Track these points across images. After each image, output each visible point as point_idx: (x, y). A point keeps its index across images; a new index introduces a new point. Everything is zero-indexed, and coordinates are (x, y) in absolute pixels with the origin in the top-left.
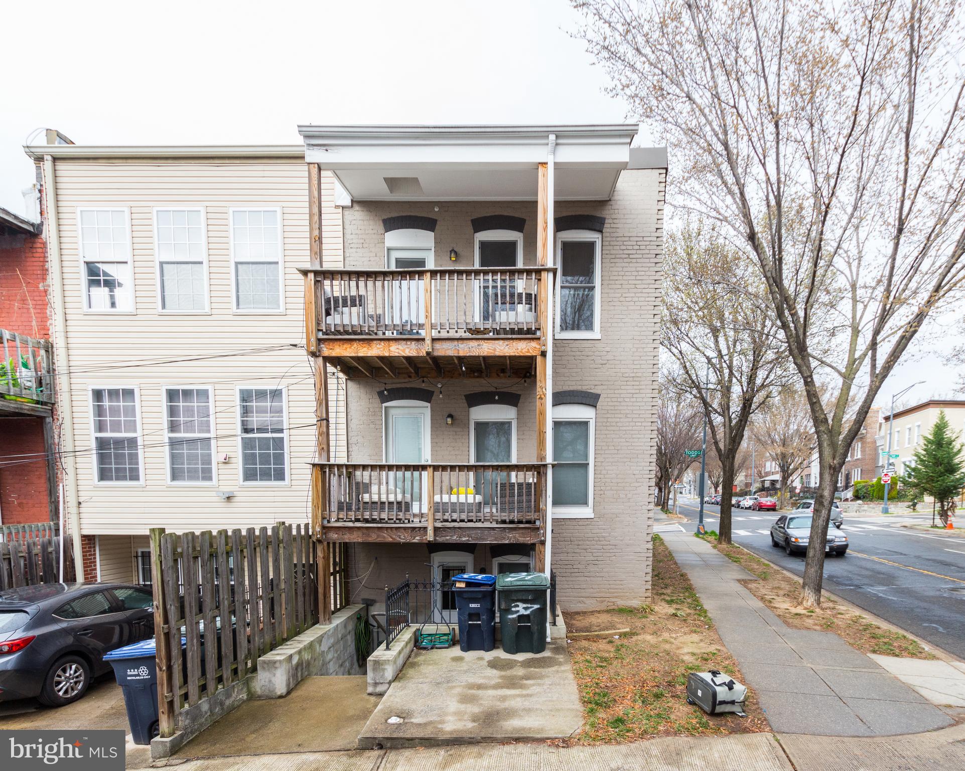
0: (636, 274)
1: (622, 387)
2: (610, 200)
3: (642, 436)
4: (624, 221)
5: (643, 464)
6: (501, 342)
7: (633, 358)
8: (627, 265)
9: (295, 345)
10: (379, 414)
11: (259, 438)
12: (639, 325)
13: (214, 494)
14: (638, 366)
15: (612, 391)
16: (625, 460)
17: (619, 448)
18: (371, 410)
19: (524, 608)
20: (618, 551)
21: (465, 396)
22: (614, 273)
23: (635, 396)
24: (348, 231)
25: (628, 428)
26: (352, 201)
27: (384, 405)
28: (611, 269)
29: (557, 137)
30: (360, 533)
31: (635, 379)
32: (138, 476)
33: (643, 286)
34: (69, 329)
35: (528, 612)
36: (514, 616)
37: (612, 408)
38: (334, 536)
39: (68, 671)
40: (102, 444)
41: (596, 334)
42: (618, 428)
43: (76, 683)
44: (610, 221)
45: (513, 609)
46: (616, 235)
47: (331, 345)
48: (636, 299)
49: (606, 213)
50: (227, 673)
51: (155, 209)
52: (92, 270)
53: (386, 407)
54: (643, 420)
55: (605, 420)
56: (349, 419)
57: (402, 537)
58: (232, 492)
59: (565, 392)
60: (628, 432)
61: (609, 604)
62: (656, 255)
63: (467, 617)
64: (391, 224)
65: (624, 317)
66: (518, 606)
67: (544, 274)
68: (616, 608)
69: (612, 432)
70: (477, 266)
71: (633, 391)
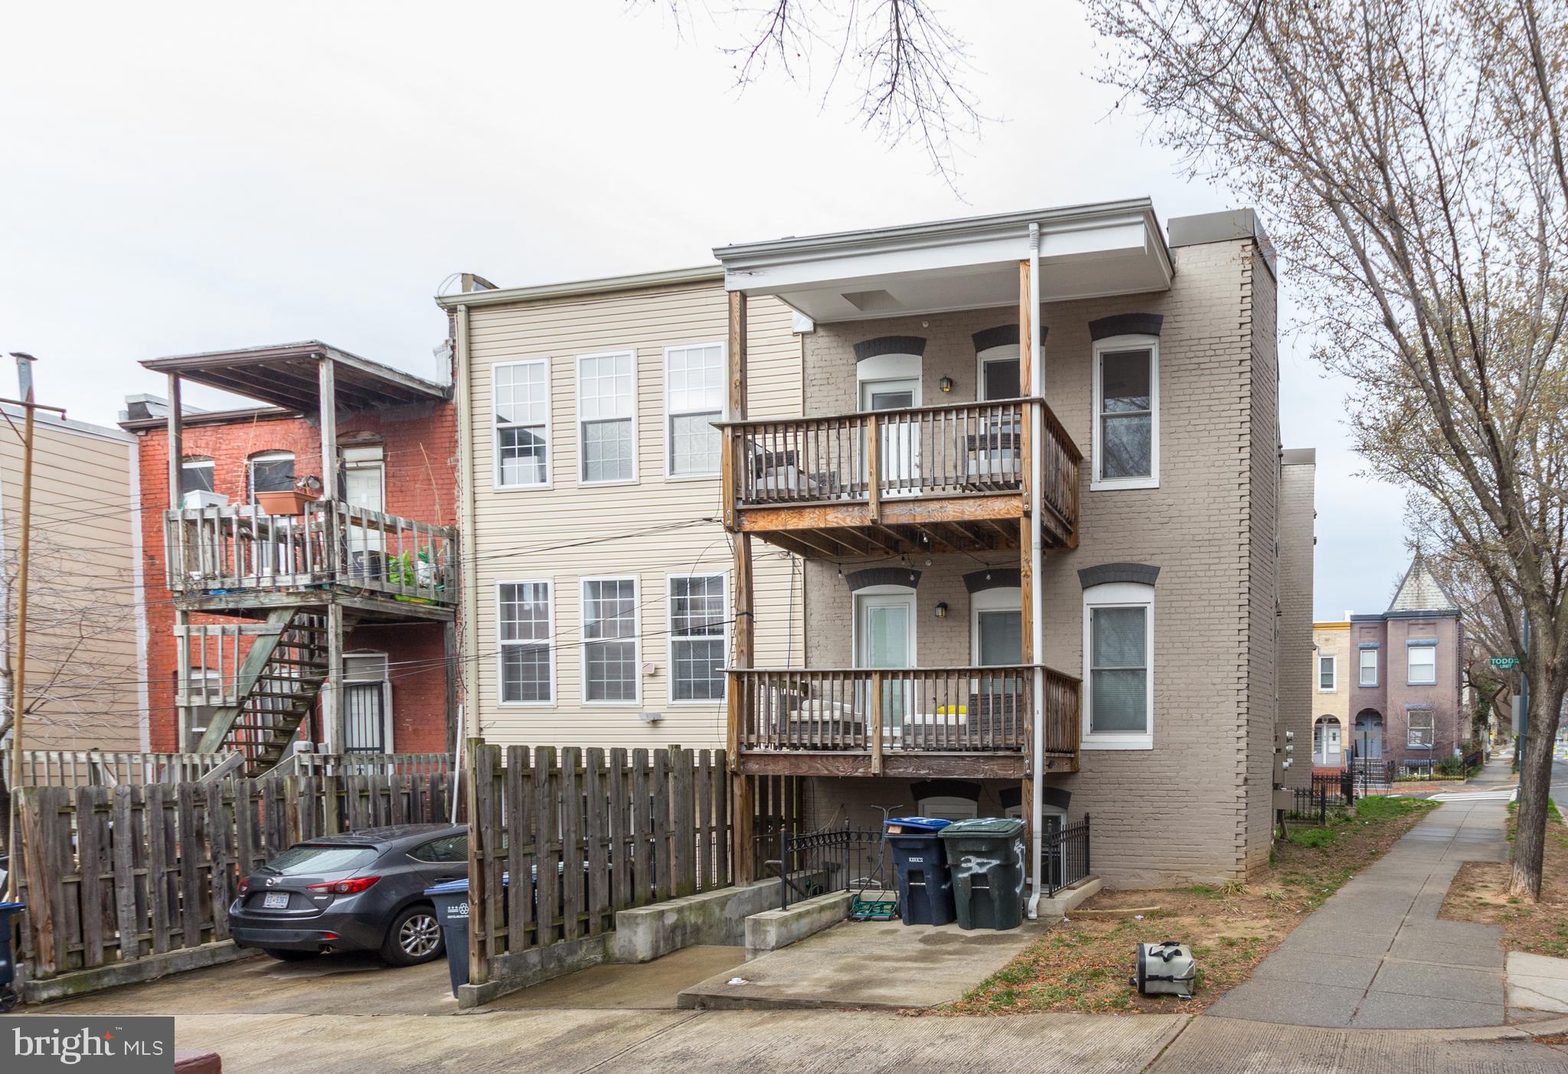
0: (1211, 390)
1: (1193, 556)
2: (1170, 290)
3: (1225, 627)
4: (1191, 317)
5: (1229, 668)
6: (971, 502)
7: (1210, 512)
8: (1196, 379)
9: (710, 520)
10: (848, 605)
11: (694, 642)
12: (1217, 464)
13: (637, 717)
14: (1217, 524)
15: (1178, 562)
16: (1201, 663)
17: (1190, 645)
18: (837, 600)
19: (978, 864)
20: (1193, 799)
21: (963, 576)
22: (1177, 392)
23: (1212, 567)
24: (809, 364)
25: (1203, 616)
26: (815, 325)
27: (854, 593)
28: (1173, 387)
29: (1041, 226)
30: (787, 763)
31: (1212, 543)
32: (549, 694)
33: (1222, 408)
34: (478, 511)
35: (984, 870)
36: (966, 875)
37: (1179, 587)
38: (754, 767)
39: (420, 923)
40: (509, 653)
41: (1153, 481)
42: (1187, 616)
43: (429, 940)
44: (1171, 319)
45: (964, 865)
46: (1179, 337)
47: (753, 517)
48: (1212, 427)
49: (1162, 309)
50: (570, 923)
51: (579, 357)
52: (507, 436)
53: (858, 597)
54: (1226, 603)
55: (1168, 604)
56: (808, 614)
57: (841, 769)
58: (659, 714)
59: (1105, 566)
60: (1202, 622)
61: (1179, 880)
62: (1241, 361)
63: (906, 876)
64: (867, 349)
65: (1194, 453)
66: (969, 861)
67: (1026, 408)
68: (1191, 886)
69: (1179, 622)
70: (981, 399)
71: (1211, 561)
